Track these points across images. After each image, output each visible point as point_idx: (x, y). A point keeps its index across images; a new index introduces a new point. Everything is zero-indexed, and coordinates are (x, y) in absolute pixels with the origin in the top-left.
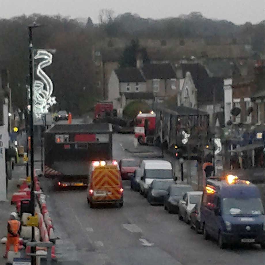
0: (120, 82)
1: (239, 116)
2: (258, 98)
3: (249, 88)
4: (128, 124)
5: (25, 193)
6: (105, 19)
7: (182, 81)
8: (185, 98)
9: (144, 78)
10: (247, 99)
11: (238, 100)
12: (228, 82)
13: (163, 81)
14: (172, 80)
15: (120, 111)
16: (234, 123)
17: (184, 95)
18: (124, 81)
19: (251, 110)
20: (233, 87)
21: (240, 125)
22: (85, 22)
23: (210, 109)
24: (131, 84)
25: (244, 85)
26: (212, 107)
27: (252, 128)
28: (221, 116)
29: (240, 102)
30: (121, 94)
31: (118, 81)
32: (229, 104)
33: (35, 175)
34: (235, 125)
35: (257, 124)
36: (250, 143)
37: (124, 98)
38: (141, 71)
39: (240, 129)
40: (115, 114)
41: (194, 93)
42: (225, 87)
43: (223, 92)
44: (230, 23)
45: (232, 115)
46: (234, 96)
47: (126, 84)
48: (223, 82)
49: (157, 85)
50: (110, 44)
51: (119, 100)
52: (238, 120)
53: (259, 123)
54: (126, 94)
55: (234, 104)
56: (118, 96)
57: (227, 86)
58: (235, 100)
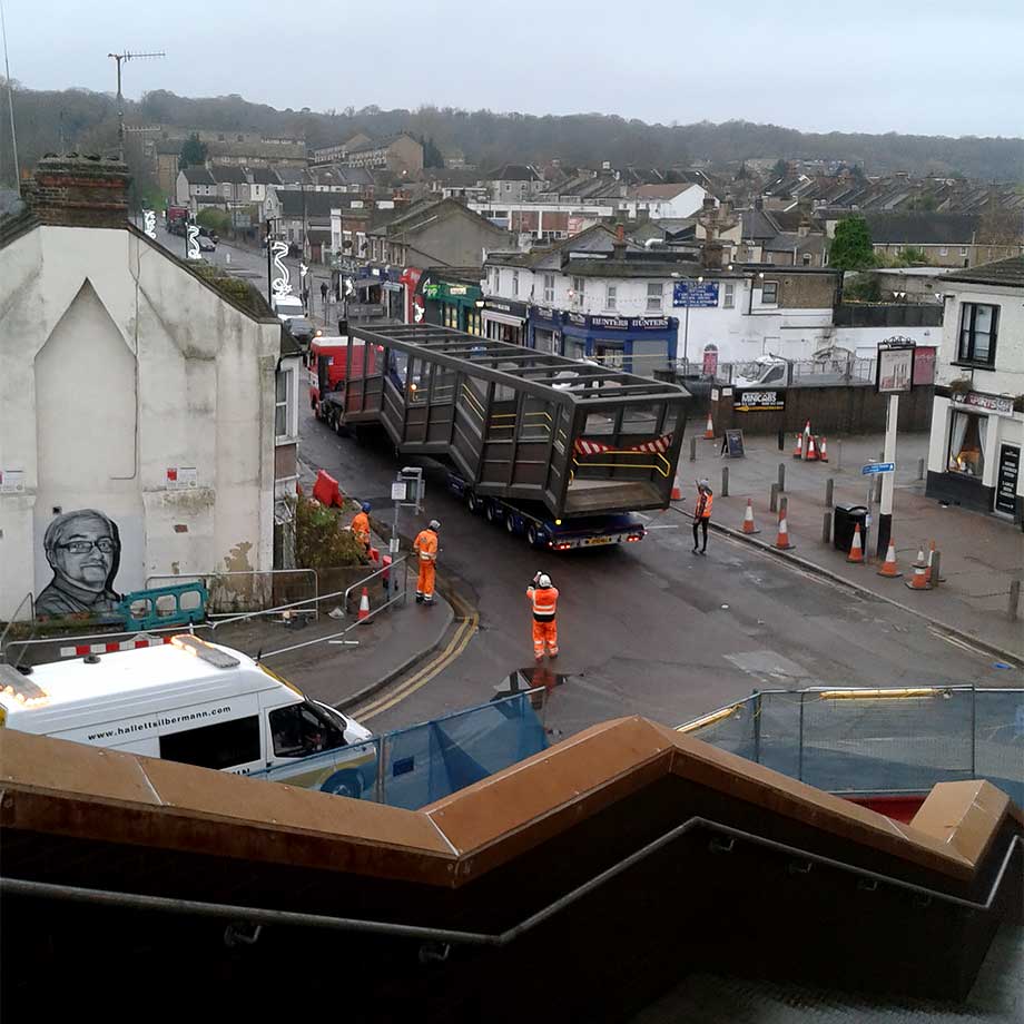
0: (190, 183)
1: (350, 248)
2: (374, 235)
3: (363, 224)
7: (253, 187)
8: (268, 210)
9: (215, 181)
10: (360, 234)
11: (348, 233)
12: (336, 212)
13: (233, 185)
14: (241, 184)
17: (267, 206)
18: (193, 183)
19: (366, 245)
20: (342, 218)
21: (352, 257)
23: (296, 225)
24: (201, 187)
25: (356, 219)
26: (299, 223)
27: (367, 263)
29: (351, 235)
30: (191, 197)
31: (186, 181)
32: (337, 234)
34: (345, 256)
35: (372, 260)
36: (365, 277)
37: (195, 202)
38: (210, 173)
39: (353, 262)
41: (278, 207)
42: (331, 217)
45: (341, 247)
46: (343, 227)
47: (195, 186)
48: (329, 211)
50: (165, 135)
51: (190, 203)
52: (349, 252)
53: (375, 259)
54: (196, 197)
55: (343, 235)
56: (189, 199)
57: (334, 215)
58: (345, 232)
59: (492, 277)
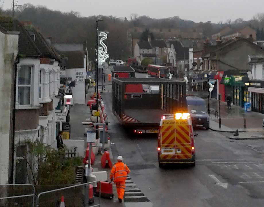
0: (140, 48)
1: (196, 66)
2: (205, 58)
3: (201, 53)
4: (144, 69)
5: (94, 101)
6: (133, 18)
7: (169, 49)
8: (171, 57)
9: (152, 47)
10: (200, 58)
11: (196, 59)
12: (191, 50)
13: (160, 48)
14: (165, 48)
15: (140, 62)
16: (194, 69)
17: (170, 55)
18: (141, 48)
19: (202, 63)
20: (193, 52)
21: (197, 70)
22: (124, 20)
23: (182, 63)
24: (145, 50)
25: (199, 52)
26: (184, 61)
27: (203, 72)
28: (188, 66)
29: (197, 60)
30: (140, 54)
31: (139, 48)
32: (191, 60)
33: (99, 92)
34: (194, 70)
35: (205, 70)
36: (201, 79)
37: (142, 56)
38: (150, 43)
39: (197, 72)
40: (138, 64)
41: (175, 55)
42: (189, 53)
43: (189, 54)
44: (193, 22)
45: (193, 66)
46: (194, 57)
47: (143, 49)
48: (189, 50)
49: (157, 50)
50: (136, 31)
51: (139, 57)
52: (196, 68)
53: (206, 70)
54: (143, 54)
55: (194, 60)
56: (139, 55)
57: (191, 51)
58: (194, 59)
59: (253, 70)
